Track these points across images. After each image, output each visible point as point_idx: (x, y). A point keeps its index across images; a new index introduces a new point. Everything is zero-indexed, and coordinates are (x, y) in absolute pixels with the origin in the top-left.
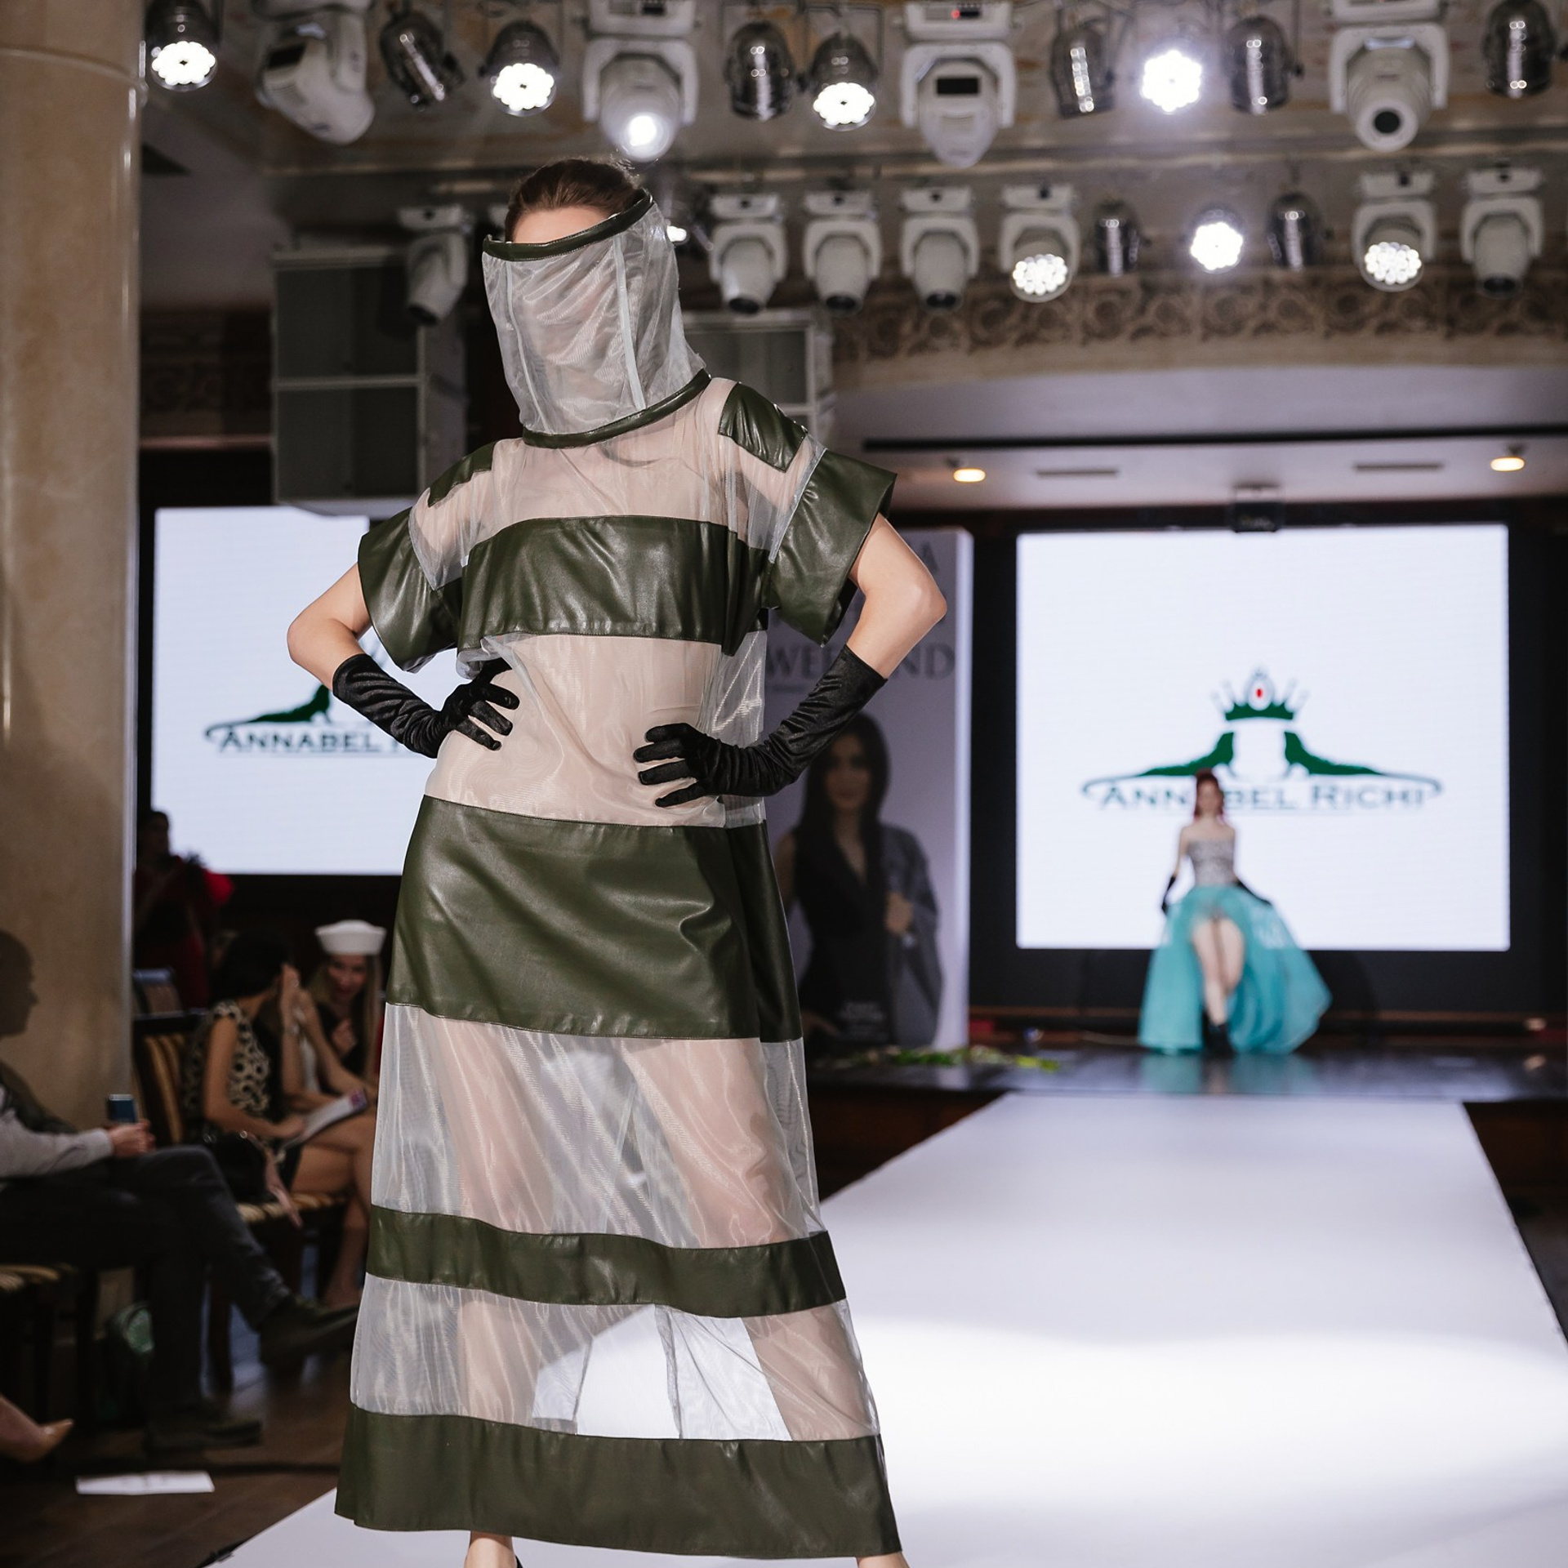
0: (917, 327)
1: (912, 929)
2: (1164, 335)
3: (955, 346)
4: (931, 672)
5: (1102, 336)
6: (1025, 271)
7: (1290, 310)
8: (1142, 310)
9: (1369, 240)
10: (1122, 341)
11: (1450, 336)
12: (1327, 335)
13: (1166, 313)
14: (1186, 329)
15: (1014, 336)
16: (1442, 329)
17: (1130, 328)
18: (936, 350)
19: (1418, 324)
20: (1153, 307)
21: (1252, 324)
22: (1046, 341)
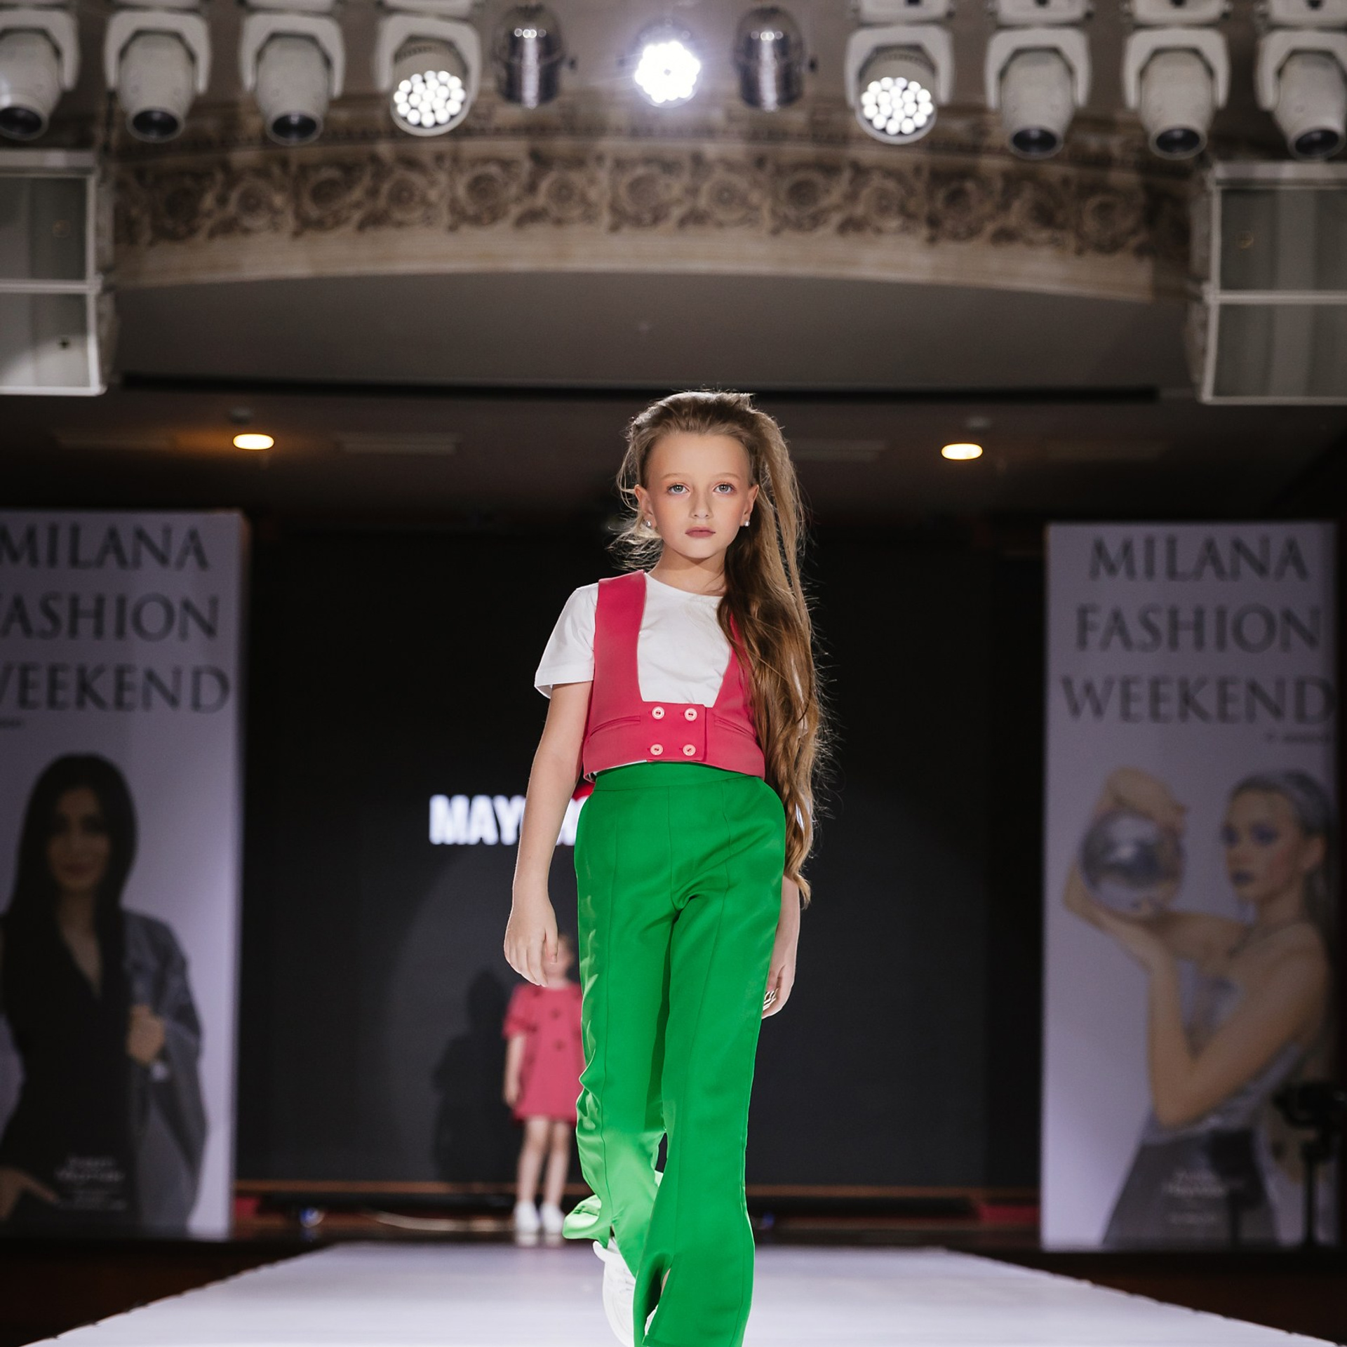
0: (222, 201)
1: (163, 1055)
2: (559, 222)
3: (275, 227)
4: (196, 705)
5: (476, 220)
6: (410, 93)
7: (726, 196)
8: (532, 188)
9: (865, 75)
10: (504, 226)
11: (932, 240)
12: (775, 232)
13: (563, 193)
14: (589, 216)
15: (357, 216)
16: (924, 232)
17: (515, 211)
18: (247, 231)
19: (894, 223)
20: (544, 185)
21: (677, 212)
22: (400, 224)
